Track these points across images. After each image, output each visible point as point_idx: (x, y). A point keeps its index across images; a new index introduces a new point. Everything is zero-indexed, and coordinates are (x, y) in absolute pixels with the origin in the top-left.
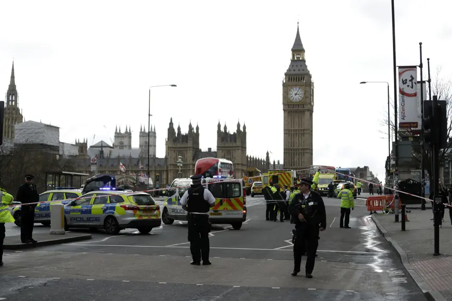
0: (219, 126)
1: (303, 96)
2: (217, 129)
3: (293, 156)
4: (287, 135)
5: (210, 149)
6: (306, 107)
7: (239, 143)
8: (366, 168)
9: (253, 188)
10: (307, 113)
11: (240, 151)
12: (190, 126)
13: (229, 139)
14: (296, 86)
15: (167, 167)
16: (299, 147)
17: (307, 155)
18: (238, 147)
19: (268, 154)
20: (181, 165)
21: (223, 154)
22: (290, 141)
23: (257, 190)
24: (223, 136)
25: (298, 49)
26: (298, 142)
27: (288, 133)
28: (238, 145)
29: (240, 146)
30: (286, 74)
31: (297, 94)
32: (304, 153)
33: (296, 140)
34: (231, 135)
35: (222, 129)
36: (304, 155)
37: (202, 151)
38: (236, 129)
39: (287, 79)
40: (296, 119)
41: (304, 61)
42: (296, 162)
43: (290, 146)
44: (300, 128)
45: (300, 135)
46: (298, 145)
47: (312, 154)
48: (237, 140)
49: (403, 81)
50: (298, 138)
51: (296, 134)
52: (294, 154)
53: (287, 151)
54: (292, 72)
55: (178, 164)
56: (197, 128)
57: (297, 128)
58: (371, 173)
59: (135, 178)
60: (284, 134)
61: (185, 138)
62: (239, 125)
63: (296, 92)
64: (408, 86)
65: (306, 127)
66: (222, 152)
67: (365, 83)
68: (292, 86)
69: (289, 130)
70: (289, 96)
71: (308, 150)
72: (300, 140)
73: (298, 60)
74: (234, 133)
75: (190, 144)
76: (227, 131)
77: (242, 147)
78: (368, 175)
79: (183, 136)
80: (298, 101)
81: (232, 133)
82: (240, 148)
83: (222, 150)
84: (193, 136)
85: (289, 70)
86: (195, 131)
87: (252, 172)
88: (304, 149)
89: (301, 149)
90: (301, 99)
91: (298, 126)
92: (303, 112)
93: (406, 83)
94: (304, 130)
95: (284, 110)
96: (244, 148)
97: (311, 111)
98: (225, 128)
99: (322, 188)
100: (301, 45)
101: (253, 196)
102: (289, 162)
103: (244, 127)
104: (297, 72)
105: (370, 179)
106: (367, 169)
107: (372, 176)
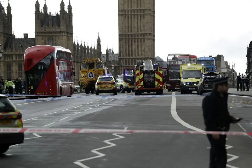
0: (37, 5)
3: (130, 43)
4: (123, 17)
5: (26, 35)
7: (63, 28)
8: (220, 57)
9: (98, 84)
11: (65, 37)
13: (50, 22)
16: (138, 32)
17: (148, 43)
18: (63, 32)
19: (99, 41)
21: (43, 41)
22: (127, 25)
23: (103, 86)
24: (43, 19)
26: (136, 26)
27: (123, 14)
28: (62, 30)
29: (65, 30)
32: (144, 39)
34: (52, 17)
35: (41, 9)
36: (144, 42)
37: (16, 38)
38: (60, 9)
42: (135, 51)
43: (127, 30)
44: (139, 8)
45: (139, 18)
46: (136, 30)
47: (154, 40)
48: (62, 23)
50: (136, 21)
51: (134, 15)
52: (132, 41)
53: (123, 38)
56: (9, 8)
57: (135, 8)
58: (226, 63)
60: (119, 15)
62: (62, 5)
65: (147, 6)
66: (42, 39)
69: (125, 10)
71: (150, 36)
72: (139, 24)
74: (57, 15)
76: (48, 13)
77: (67, 33)
78: (223, 65)
81: (54, 15)
82: (65, 34)
84: (4, 18)
86: (6, 12)
87: (93, 64)
88: (144, 35)
89: (141, 35)
91: (136, 5)
94: (144, 10)
96: (69, 33)
98: (45, 8)
99: (186, 83)
101: (97, 94)
102: (126, 51)
103: (70, 7)
105: (225, 70)
106: (222, 58)
107: (228, 67)
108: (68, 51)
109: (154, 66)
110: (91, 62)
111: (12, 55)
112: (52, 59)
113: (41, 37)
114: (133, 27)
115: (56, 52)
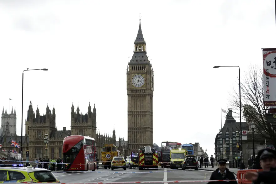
0: (73, 108)
1: (144, 82)
2: (71, 111)
3: (136, 134)
4: (131, 116)
5: (65, 128)
6: (147, 92)
7: (90, 123)
8: (197, 144)
9: (113, 162)
10: (148, 98)
11: (91, 130)
12: (48, 108)
13: (81, 119)
14: (138, 74)
15: (28, 145)
16: (141, 126)
17: (148, 134)
18: (89, 126)
19: (114, 132)
20: (48, 142)
21: (76, 132)
22: (133, 122)
23: (117, 164)
24: (76, 117)
25: (140, 42)
26: (140, 122)
27: (131, 114)
28: (89, 125)
29: (91, 125)
30: (129, 64)
31: (139, 81)
32: (145, 131)
33: (139, 121)
34: (83, 116)
35: (75, 111)
36: (145, 133)
37: (58, 130)
38: (88, 111)
39: (131, 68)
40: (139, 103)
41: (145, 52)
42: (139, 139)
43: (133, 125)
44: (142, 110)
45: (142, 117)
46: (140, 125)
47: (152, 132)
48: (89, 120)
49: (267, 63)
50: (140, 119)
51: (139, 115)
52: (137, 133)
53: (131, 130)
54: (135, 62)
55: (45, 141)
56: (54, 110)
57: (139, 110)
58: (201, 148)
59: (6, 153)
60: (128, 115)
61: (43, 119)
62: (90, 108)
63: (137, 79)
64: (272, 67)
65: (147, 109)
66: (76, 131)
67: (218, 67)
68: (135, 74)
69: (132, 112)
70: (133, 83)
71: (149, 129)
72: (142, 120)
73: (140, 52)
74: (86, 115)
75: (47, 124)
76: (80, 113)
77: (92, 127)
78: (199, 150)
79: (41, 117)
80: (140, 87)
81: (84, 115)
82: (91, 127)
83: (76, 129)
84: (50, 117)
85: (132, 60)
86: (52, 113)
87: (110, 148)
88: (145, 128)
89: (143, 128)
90: (142, 85)
91: (139, 108)
92: (144, 96)
93: (270, 64)
94: (145, 112)
95: (128, 95)
96: (94, 127)
97: (151, 96)
98: (78, 110)
99: (174, 162)
100: (143, 39)
101: (112, 170)
102: (133, 139)
103: (95, 110)
104: (140, 62)
105: (200, 153)
106: (198, 145)
107: (202, 151)
108: (93, 139)
109: (152, 150)
110: (109, 147)
111: (55, 142)
112: (82, 144)
113: (74, 130)
114: (137, 122)
115: (85, 140)
